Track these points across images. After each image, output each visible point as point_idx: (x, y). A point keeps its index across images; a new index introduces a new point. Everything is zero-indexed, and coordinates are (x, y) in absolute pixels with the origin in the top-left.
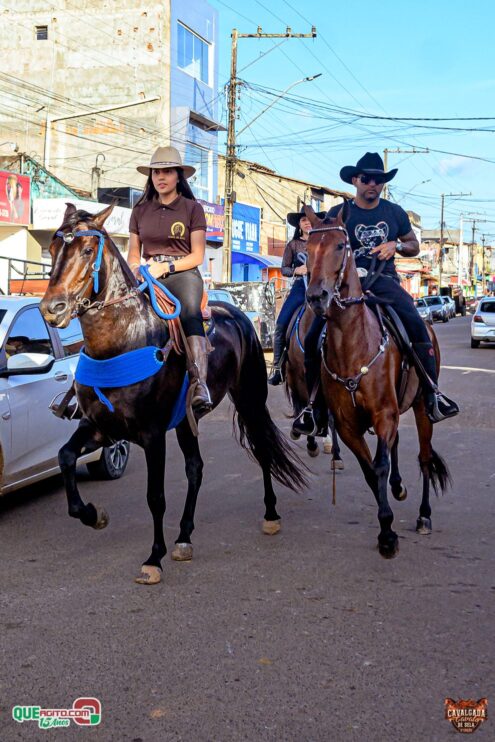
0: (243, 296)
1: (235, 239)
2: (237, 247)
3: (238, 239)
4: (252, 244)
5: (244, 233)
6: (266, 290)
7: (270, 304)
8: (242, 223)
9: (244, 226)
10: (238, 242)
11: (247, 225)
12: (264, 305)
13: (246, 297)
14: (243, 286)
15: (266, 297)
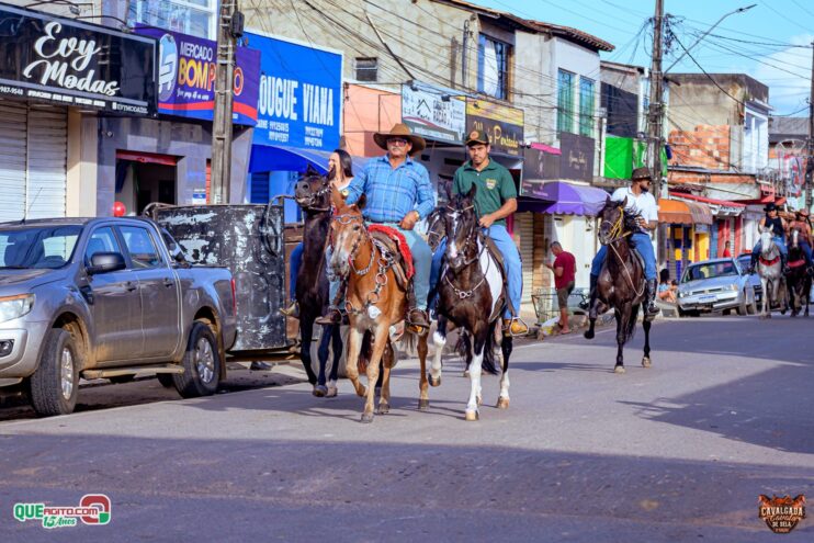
0: (211, 234)
1: (274, 118)
2: (279, 136)
3: (282, 119)
4: (320, 132)
5: (298, 108)
6: (262, 222)
7: (271, 253)
8: (295, 84)
9: (298, 93)
10: (284, 127)
11: (308, 89)
12: (256, 255)
13: (218, 238)
14: (211, 214)
15: (263, 239)
